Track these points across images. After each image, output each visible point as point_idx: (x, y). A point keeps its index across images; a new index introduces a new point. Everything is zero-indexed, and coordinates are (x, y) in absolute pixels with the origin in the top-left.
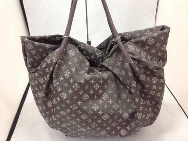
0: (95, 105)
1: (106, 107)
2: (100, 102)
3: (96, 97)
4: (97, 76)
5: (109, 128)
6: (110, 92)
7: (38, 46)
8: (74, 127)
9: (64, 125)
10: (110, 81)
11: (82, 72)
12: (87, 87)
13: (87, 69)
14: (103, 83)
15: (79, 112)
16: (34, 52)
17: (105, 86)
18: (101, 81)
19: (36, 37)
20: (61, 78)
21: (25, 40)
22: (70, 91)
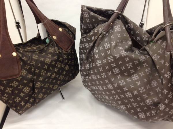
0: (123, 81)
1: (132, 86)
2: (129, 80)
3: (126, 74)
4: (134, 56)
5: (129, 106)
6: (141, 75)
7: (92, 16)
8: (100, 92)
9: (93, 88)
10: (145, 65)
11: (121, 48)
12: (120, 62)
13: (127, 47)
14: (137, 64)
15: (107, 81)
16: (88, 21)
17: (139, 68)
18: (136, 62)
19: (93, 8)
20: (101, 48)
21: (84, 9)
22: (105, 61)
